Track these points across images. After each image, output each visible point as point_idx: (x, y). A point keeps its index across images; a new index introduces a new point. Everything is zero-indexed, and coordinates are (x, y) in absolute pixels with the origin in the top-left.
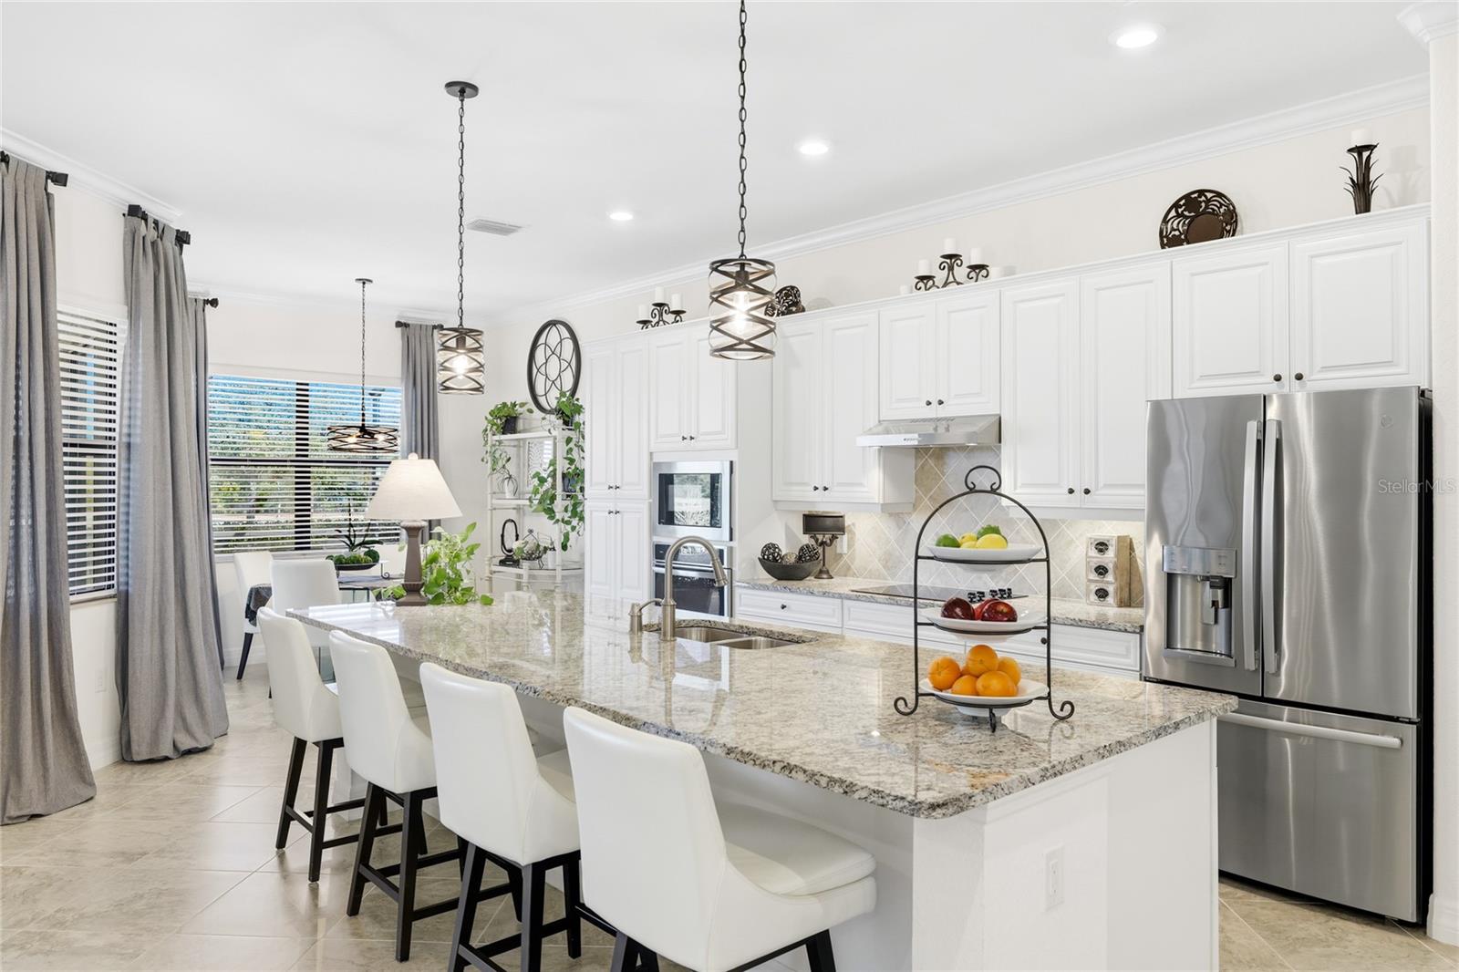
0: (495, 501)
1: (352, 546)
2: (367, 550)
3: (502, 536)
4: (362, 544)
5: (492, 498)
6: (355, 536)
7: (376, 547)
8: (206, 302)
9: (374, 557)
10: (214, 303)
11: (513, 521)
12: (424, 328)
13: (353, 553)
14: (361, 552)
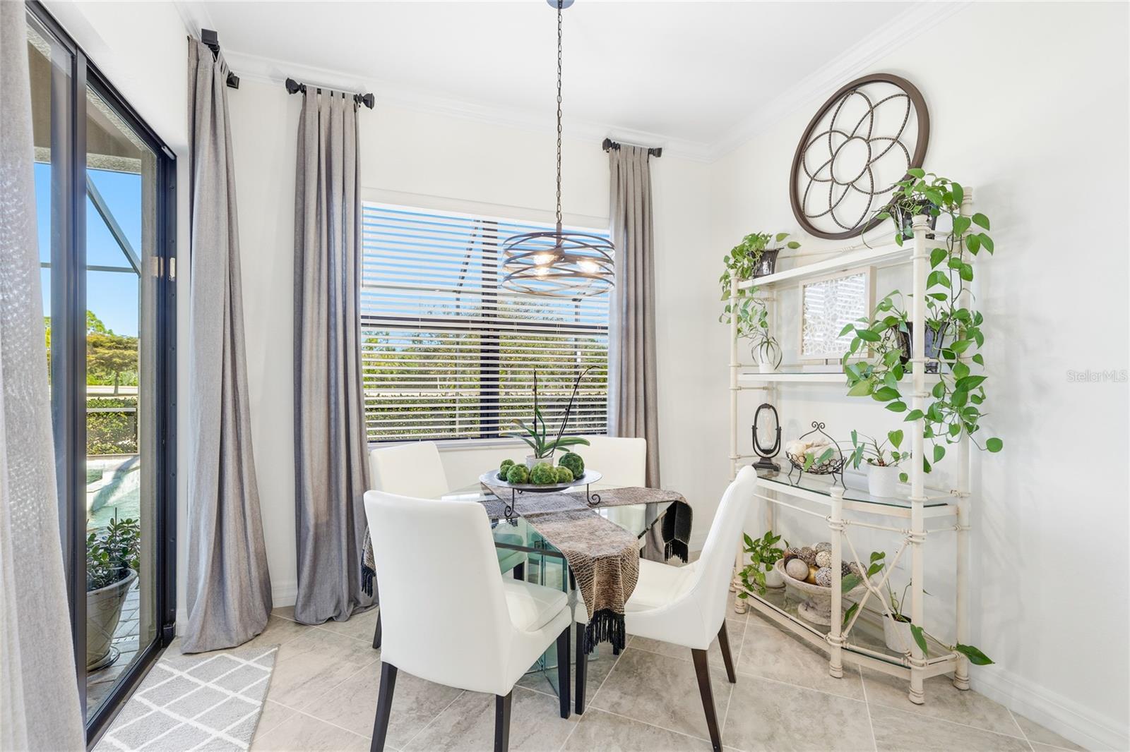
0: (741, 377)
1: (540, 450)
2: (564, 453)
3: (754, 428)
4: (555, 445)
5: (736, 373)
6: (544, 434)
7: (576, 449)
8: (358, 99)
9: (574, 466)
10: (368, 101)
11: (771, 406)
12: (637, 151)
13: (539, 462)
14: (554, 459)
